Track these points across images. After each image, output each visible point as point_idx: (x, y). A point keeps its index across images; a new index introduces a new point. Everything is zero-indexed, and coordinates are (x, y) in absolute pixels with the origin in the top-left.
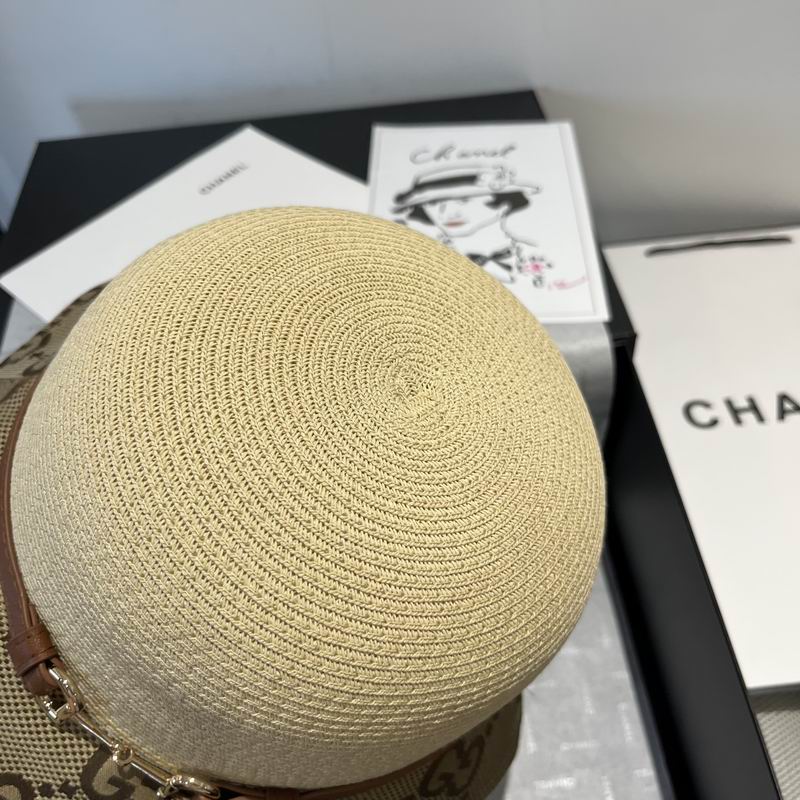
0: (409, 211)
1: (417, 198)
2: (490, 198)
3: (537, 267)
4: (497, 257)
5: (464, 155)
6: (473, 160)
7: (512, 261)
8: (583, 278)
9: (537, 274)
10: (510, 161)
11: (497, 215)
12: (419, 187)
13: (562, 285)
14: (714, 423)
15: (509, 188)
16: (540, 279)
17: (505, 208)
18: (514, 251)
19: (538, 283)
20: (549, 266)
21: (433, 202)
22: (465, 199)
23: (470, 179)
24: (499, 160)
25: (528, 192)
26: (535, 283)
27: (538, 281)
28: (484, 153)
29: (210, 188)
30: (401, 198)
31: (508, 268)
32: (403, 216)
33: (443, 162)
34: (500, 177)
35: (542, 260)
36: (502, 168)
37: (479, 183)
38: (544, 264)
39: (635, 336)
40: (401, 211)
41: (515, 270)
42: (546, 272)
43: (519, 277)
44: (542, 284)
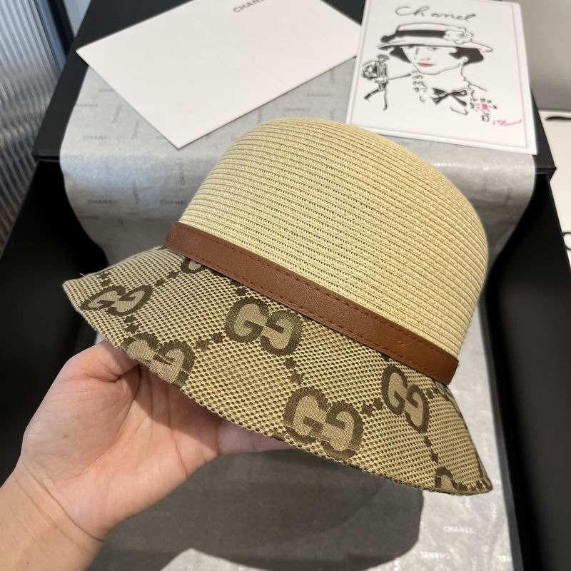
0: (392, 49)
1: (398, 41)
3: (485, 107)
5: (435, 15)
6: (442, 19)
7: (467, 99)
8: (521, 121)
9: (486, 111)
10: (471, 25)
11: (459, 65)
12: (400, 33)
13: (503, 123)
15: (469, 45)
16: (487, 115)
17: (465, 59)
18: (469, 92)
19: (486, 118)
20: (495, 107)
21: (411, 46)
22: (435, 48)
23: (440, 34)
24: (462, 23)
25: (483, 50)
26: (483, 119)
28: (452, 16)
29: (241, 8)
30: (385, 39)
31: (464, 103)
32: (387, 52)
33: (419, 18)
34: (462, 35)
35: (490, 101)
36: (465, 29)
37: (446, 37)
38: (491, 105)
39: (555, 169)
40: (386, 48)
41: (469, 106)
42: (492, 111)
43: (471, 112)
44: (488, 119)
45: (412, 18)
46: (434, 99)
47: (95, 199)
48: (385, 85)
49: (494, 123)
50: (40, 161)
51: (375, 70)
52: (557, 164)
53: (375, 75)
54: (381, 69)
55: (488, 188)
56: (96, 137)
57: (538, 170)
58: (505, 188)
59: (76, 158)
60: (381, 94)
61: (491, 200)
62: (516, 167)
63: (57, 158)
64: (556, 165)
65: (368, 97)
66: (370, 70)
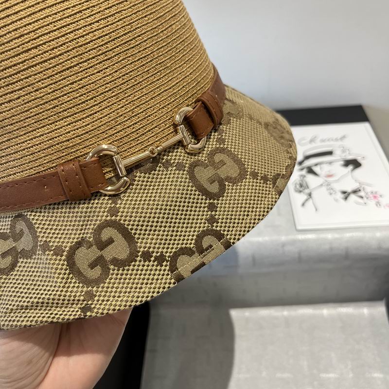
0: (306, 170)
1: (308, 163)
2: (342, 163)
3: (375, 197)
4: (355, 192)
5: (323, 141)
6: (327, 143)
7: (362, 194)
9: (376, 200)
10: (346, 143)
11: (349, 172)
12: (307, 158)
15: (350, 157)
17: (351, 167)
18: (361, 189)
20: (381, 196)
21: (316, 165)
22: (330, 163)
23: (330, 153)
24: (340, 143)
25: (360, 159)
26: (377, 205)
27: (378, 204)
28: (332, 140)
30: (300, 163)
31: (362, 197)
32: (304, 173)
33: (313, 145)
34: (344, 151)
35: (376, 193)
36: (343, 147)
37: (333, 155)
38: (378, 195)
40: (302, 169)
41: (365, 199)
42: (380, 199)
43: (368, 202)
44: (380, 205)
45: (309, 146)
46: (343, 198)
48: (310, 195)
49: (384, 207)
51: (301, 186)
53: (301, 189)
54: (304, 184)
60: (310, 201)
65: (303, 205)
66: (298, 186)
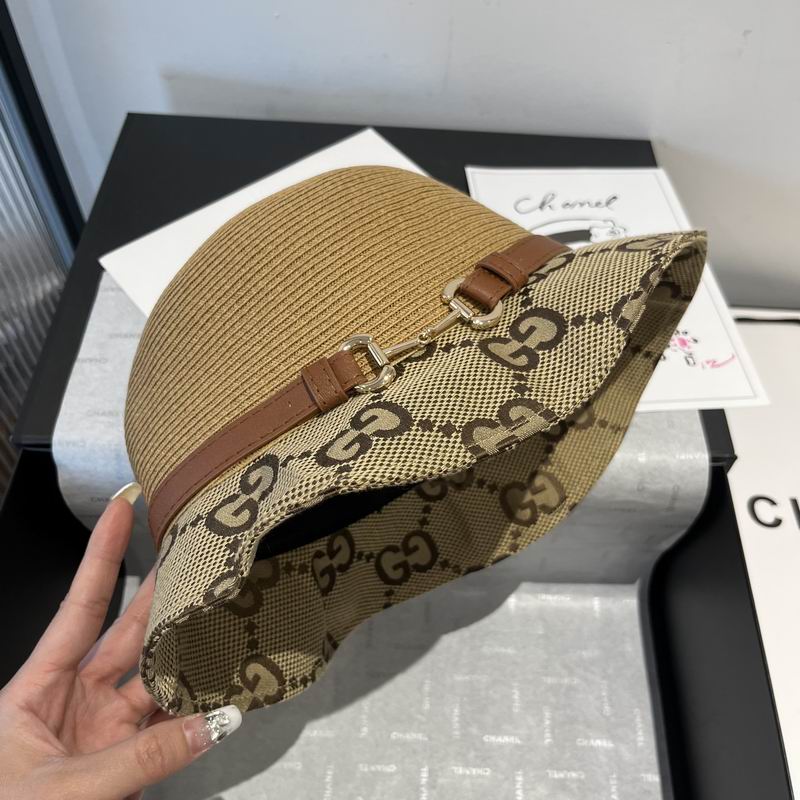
14: (777, 523)
23: (584, 235)
39: (735, 458)
47: (99, 496)
50: (24, 451)
52: (738, 451)
55: (646, 485)
56: (104, 414)
57: (713, 459)
58: (670, 486)
59: (74, 444)
61: (651, 501)
62: (683, 457)
63: (49, 446)
64: (736, 453)
